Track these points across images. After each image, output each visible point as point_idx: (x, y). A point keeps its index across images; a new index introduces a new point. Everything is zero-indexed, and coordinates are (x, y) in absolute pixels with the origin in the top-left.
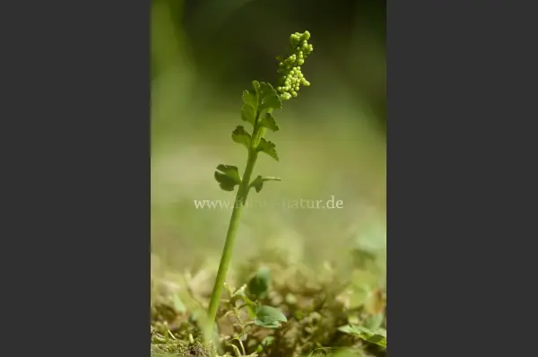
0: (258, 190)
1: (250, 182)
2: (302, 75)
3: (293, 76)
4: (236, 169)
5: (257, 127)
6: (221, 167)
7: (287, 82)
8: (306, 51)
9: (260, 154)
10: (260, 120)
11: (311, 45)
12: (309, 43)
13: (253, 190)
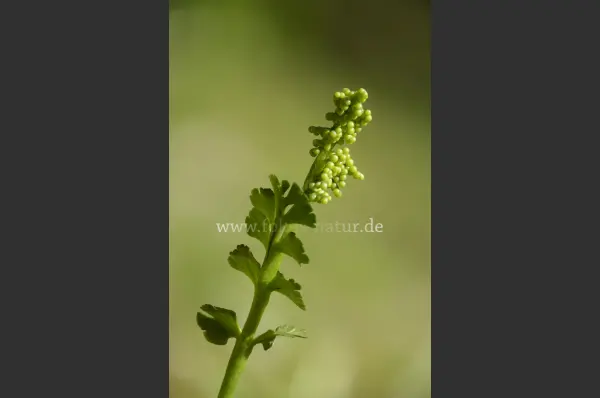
0: (267, 347)
1: (255, 336)
2: (351, 162)
3: (336, 164)
4: (233, 314)
5: (272, 251)
6: (208, 308)
7: (325, 176)
8: (361, 120)
9: (275, 296)
10: (278, 239)
11: (369, 112)
12: (365, 108)
13: (259, 347)
